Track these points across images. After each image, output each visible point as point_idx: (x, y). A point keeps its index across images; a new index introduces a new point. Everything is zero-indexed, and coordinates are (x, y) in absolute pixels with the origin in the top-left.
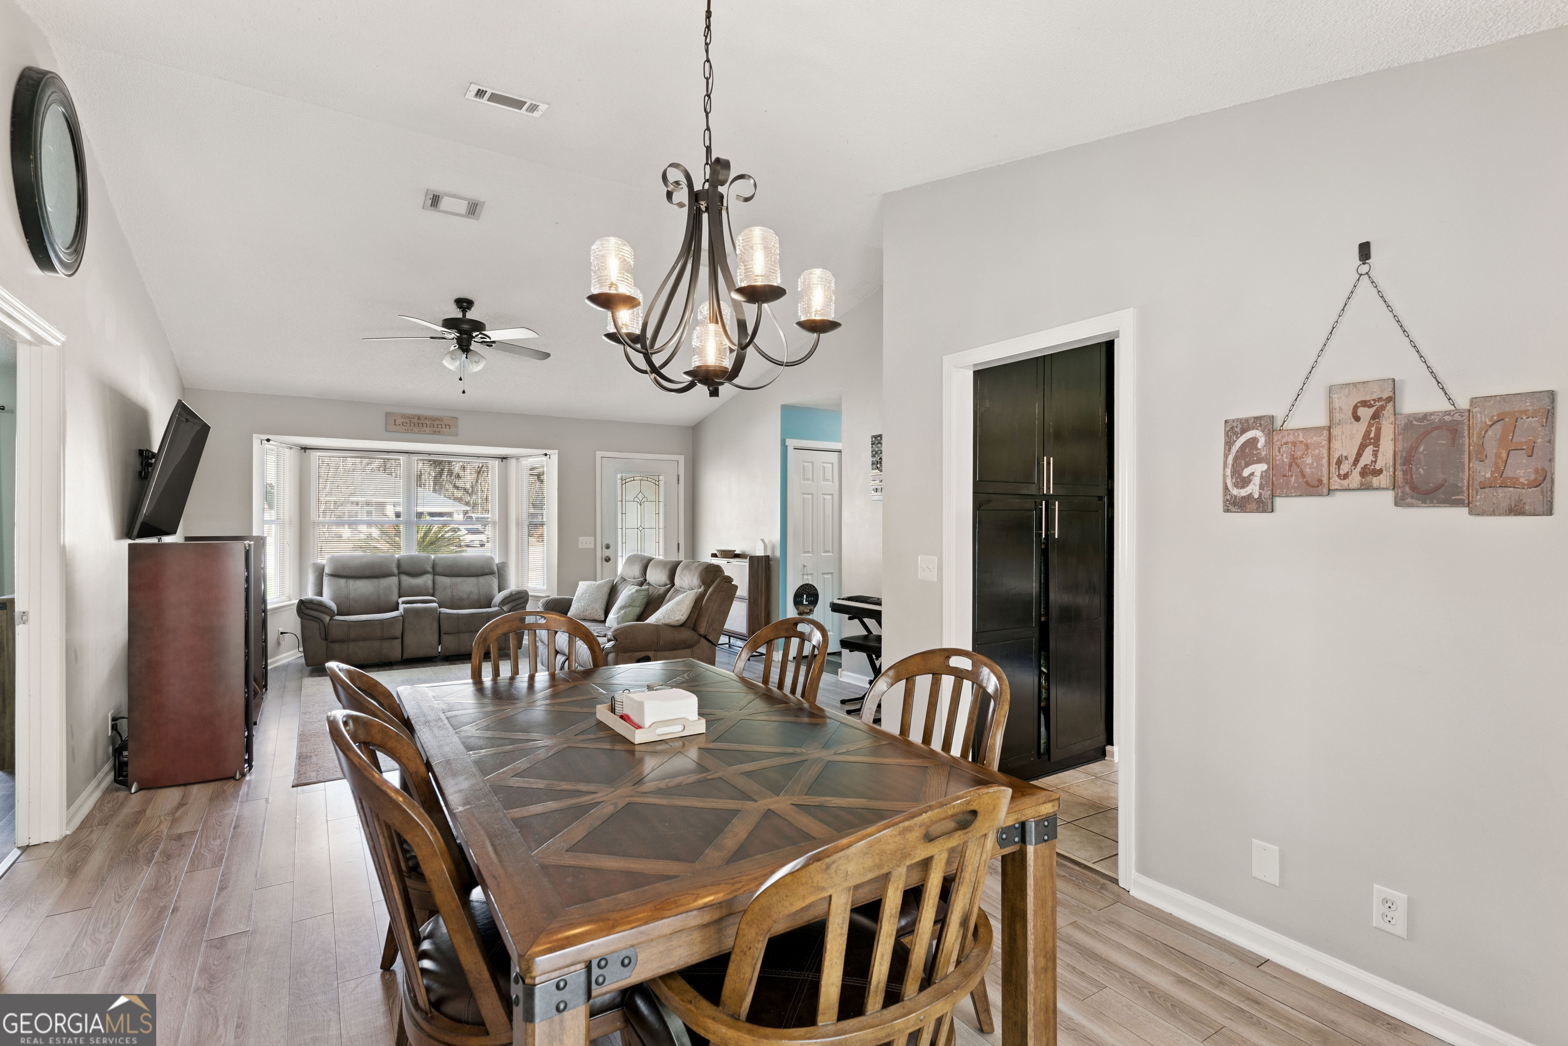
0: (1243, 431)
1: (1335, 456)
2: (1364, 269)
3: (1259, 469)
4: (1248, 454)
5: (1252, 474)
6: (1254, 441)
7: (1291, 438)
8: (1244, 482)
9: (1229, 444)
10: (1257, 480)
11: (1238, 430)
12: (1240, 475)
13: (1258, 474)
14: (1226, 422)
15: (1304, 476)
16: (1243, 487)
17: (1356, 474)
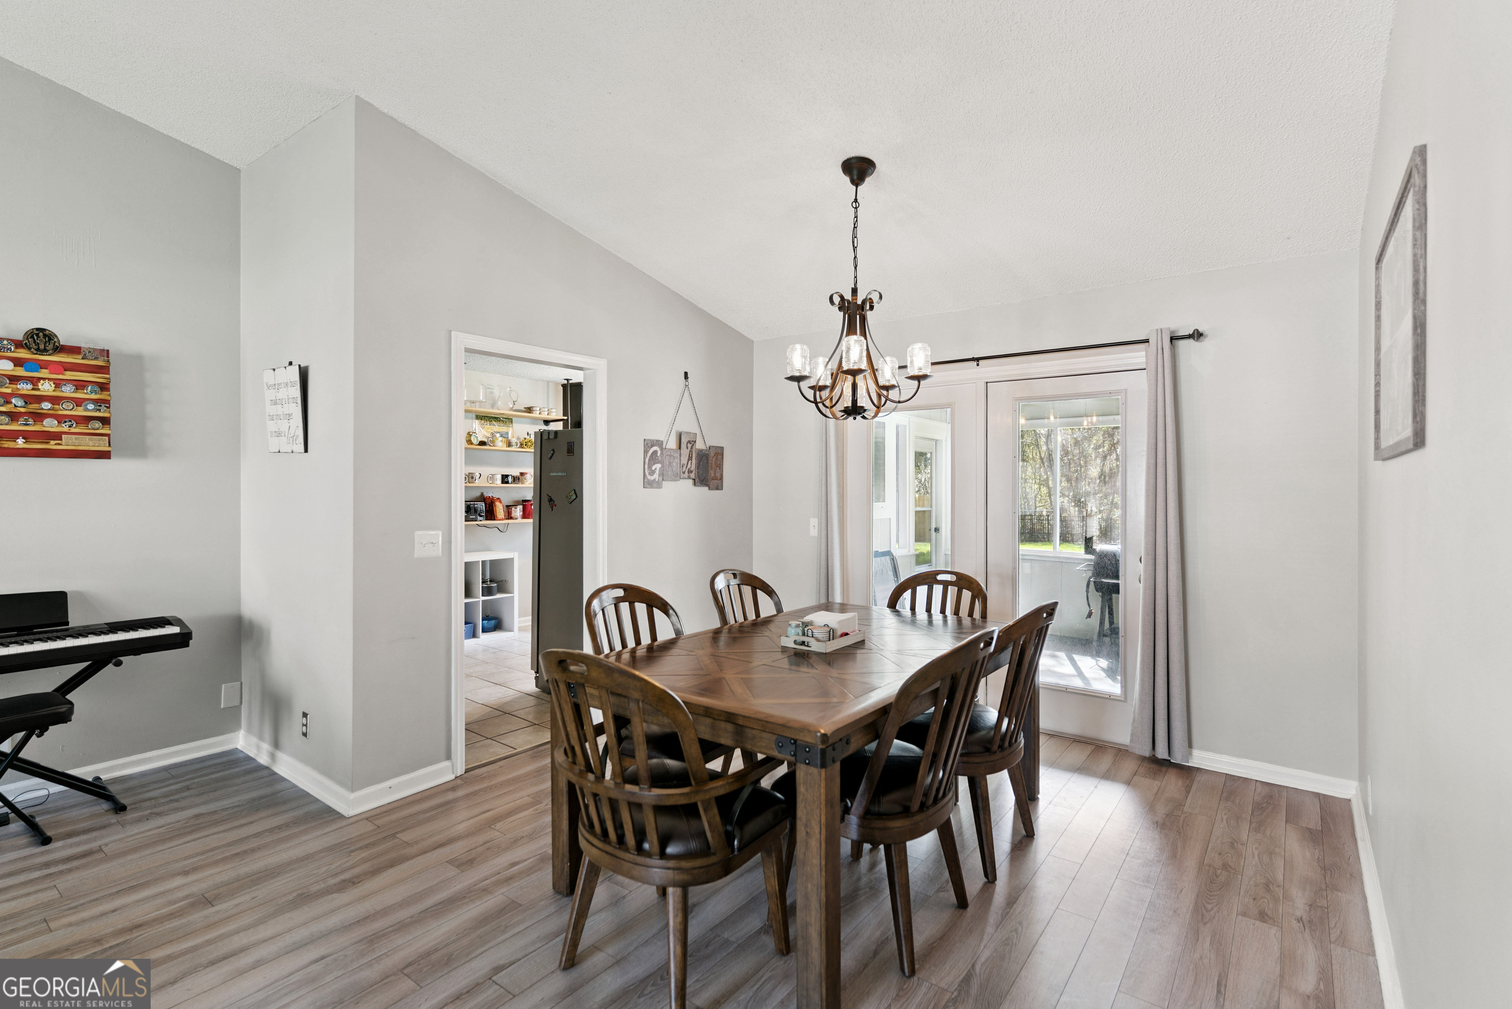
0: (652, 446)
1: (682, 463)
2: (687, 383)
3: (658, 466)
4: (654, 459)
5: (656, 469)
6: (655, 452)
7: (669, 453)
8: (652, 473)
9: (646, 452)
10: (657, 472)
11: (650, 445)
12: (651, 469)
13: (658, 469)
14: (644, 440)
15: (673, 472)
16: (652, 475)
17: (686, 473)
